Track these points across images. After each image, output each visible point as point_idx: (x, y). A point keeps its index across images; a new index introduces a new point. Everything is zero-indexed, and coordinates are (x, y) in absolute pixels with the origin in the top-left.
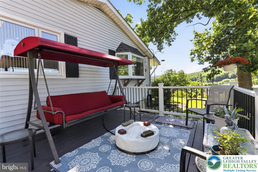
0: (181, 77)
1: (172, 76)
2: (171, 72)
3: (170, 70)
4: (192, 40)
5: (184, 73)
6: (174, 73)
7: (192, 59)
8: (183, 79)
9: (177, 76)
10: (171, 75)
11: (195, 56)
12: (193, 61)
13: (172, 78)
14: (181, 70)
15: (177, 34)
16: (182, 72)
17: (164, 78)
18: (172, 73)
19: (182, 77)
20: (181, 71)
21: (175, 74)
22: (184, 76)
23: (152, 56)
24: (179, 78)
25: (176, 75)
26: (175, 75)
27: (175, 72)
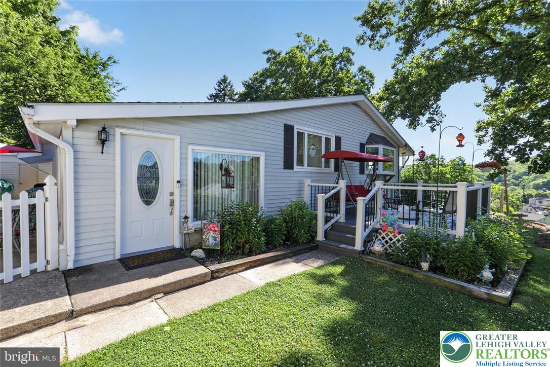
0: (456, 172)
1: (433, 170)
2: (432, 160)
3: (430, 157)
4: (480, 105)
5: (465, 164)
6: (440, 163)
7: (479, 140)
8: (462, 177)
9: (446, 170)
10: (431, 166)
11: (487, 132)
12: (481, 143)
13: (435, 174)
14: (457, 156)
15: (445, 116)
16: (460, 162)
17: (416, 173)
18: (435, 163)
19: (459, 172)
20: (457, 160)
21: (442, 165)
22: (465, 170)
23: (404, 144)
24: (452, 176)
25: (444, 168)
26: (440, 168)
27: (443, 161)
